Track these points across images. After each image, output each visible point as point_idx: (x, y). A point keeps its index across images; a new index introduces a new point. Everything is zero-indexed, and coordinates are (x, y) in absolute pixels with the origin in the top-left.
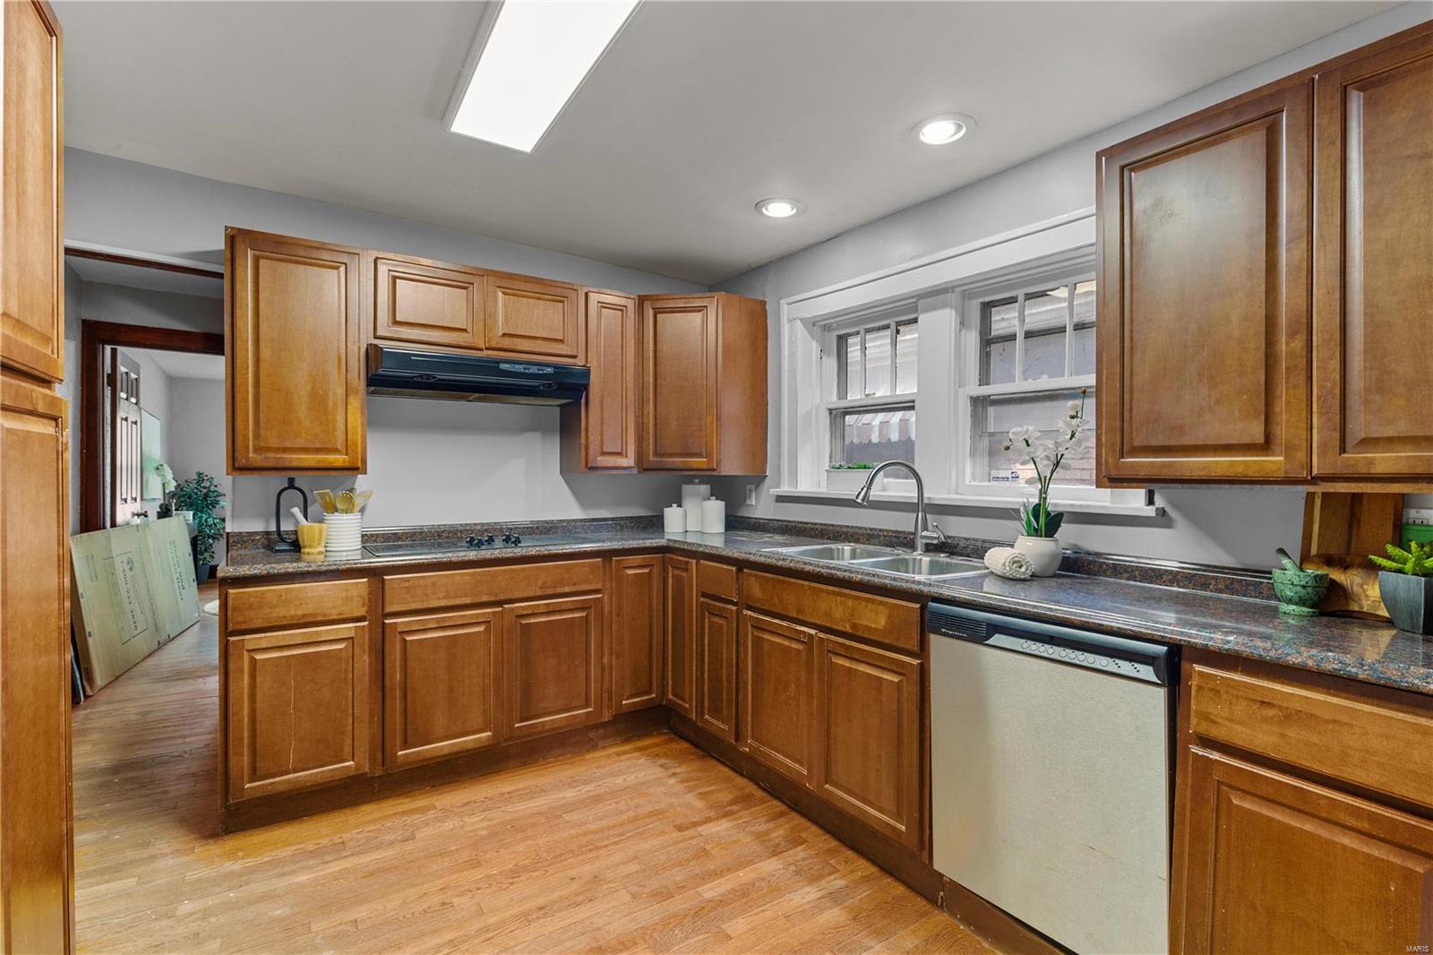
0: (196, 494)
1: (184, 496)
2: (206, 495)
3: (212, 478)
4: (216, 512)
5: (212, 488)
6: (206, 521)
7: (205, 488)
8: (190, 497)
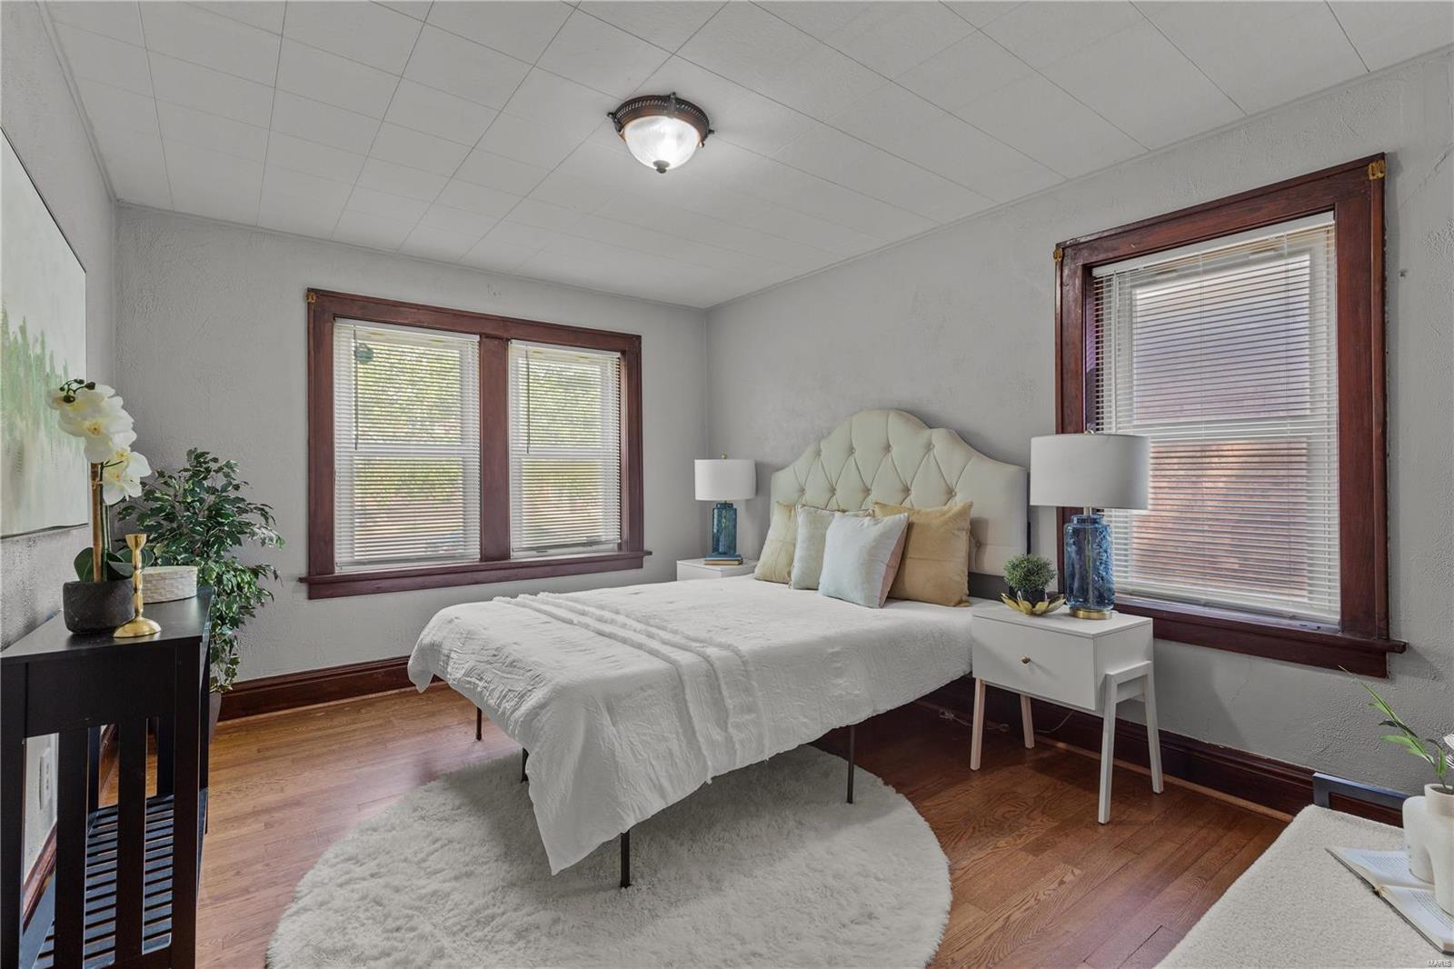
0: (189, 506)
1: (155, 512)
2: (216, 513)
3: (228, 465)
4: (244, 553)
5: (232, 494)
6: (219, 580)
7: (212, 490)
8: (170, 517)
